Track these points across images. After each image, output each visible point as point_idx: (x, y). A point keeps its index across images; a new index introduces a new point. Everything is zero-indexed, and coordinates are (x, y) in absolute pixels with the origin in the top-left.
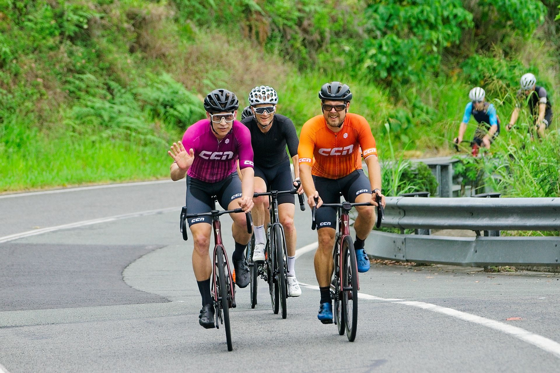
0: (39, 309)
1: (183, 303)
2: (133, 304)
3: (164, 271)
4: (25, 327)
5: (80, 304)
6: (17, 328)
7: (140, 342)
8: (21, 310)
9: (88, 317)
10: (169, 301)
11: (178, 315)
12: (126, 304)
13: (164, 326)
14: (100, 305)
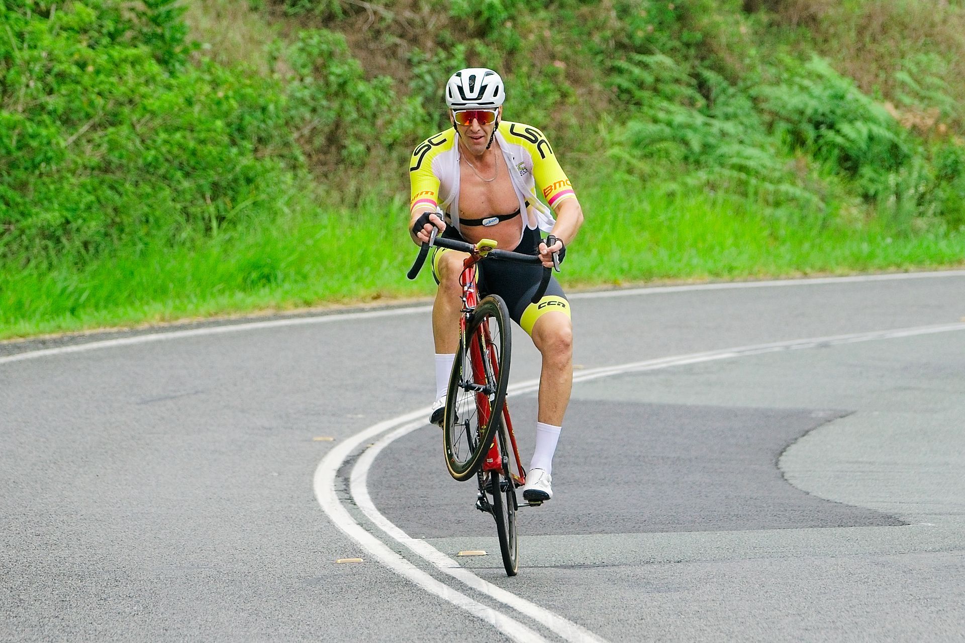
0: (638, 531)
1: (934, 527)
2: (830, 527)
3: (862, 463)
4: (623, 568)
5: (720, 524)
6: (606, 569)
7: (877, 601)
8: (601, 532)
9: (748, 551)
10: (903, 524)
11: (934, 551)
12: (815, 526)
13: (914, 572)
14: (763, 528)
